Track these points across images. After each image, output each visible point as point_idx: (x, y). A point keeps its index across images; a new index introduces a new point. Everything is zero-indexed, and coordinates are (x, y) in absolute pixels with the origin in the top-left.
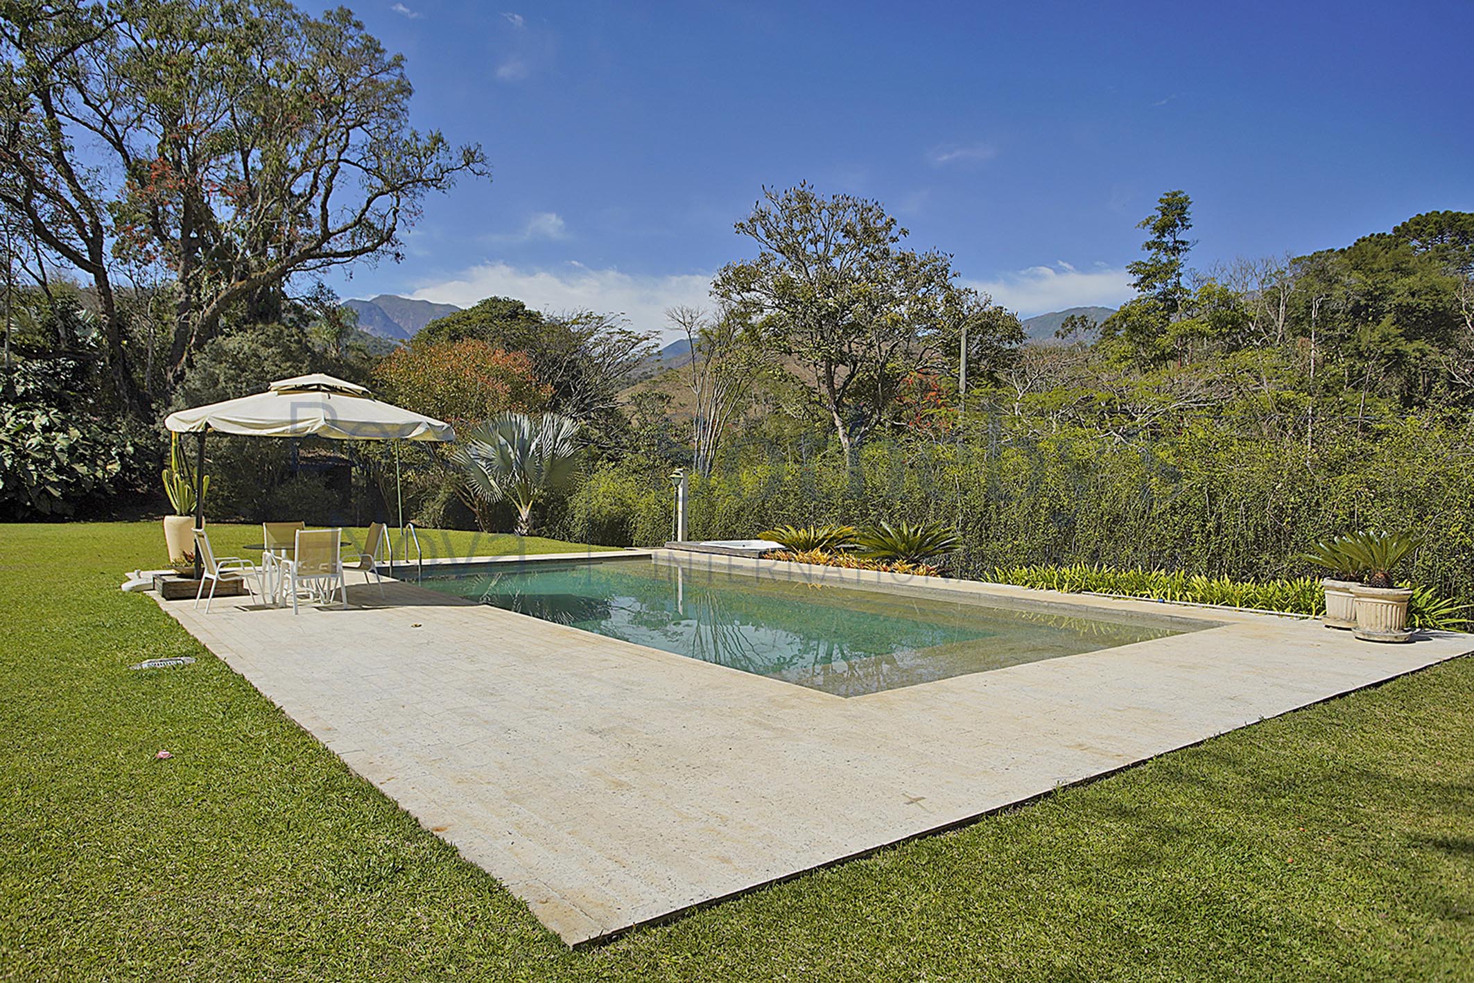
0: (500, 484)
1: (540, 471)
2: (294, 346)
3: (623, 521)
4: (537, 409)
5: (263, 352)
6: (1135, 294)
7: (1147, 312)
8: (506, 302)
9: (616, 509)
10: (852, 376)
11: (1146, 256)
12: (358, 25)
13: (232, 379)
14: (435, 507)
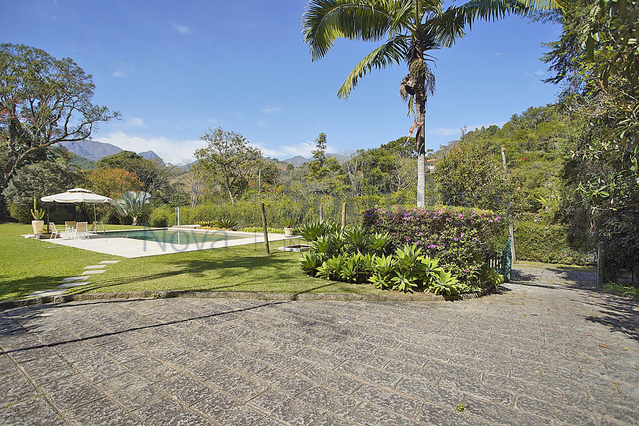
0: (127, 211)
1: (139, 208)
2: (55, 169)
3: (165, 221)
4: (139, 189)
5: (44, 170)
6: (314, 159)
7: (316, 164)
8: (130, 152)
9: (163, 218)
10: (234, 180)
11: (316, 149)
12: (75, 64)
13: (33, 179)
14: (106, 218)
